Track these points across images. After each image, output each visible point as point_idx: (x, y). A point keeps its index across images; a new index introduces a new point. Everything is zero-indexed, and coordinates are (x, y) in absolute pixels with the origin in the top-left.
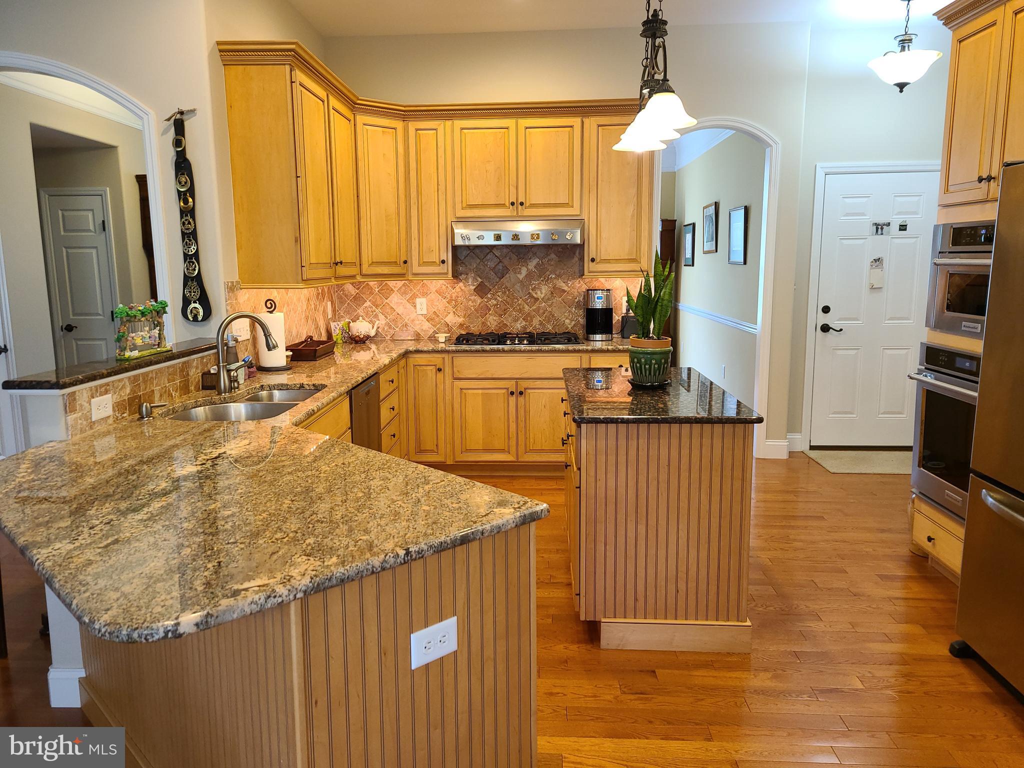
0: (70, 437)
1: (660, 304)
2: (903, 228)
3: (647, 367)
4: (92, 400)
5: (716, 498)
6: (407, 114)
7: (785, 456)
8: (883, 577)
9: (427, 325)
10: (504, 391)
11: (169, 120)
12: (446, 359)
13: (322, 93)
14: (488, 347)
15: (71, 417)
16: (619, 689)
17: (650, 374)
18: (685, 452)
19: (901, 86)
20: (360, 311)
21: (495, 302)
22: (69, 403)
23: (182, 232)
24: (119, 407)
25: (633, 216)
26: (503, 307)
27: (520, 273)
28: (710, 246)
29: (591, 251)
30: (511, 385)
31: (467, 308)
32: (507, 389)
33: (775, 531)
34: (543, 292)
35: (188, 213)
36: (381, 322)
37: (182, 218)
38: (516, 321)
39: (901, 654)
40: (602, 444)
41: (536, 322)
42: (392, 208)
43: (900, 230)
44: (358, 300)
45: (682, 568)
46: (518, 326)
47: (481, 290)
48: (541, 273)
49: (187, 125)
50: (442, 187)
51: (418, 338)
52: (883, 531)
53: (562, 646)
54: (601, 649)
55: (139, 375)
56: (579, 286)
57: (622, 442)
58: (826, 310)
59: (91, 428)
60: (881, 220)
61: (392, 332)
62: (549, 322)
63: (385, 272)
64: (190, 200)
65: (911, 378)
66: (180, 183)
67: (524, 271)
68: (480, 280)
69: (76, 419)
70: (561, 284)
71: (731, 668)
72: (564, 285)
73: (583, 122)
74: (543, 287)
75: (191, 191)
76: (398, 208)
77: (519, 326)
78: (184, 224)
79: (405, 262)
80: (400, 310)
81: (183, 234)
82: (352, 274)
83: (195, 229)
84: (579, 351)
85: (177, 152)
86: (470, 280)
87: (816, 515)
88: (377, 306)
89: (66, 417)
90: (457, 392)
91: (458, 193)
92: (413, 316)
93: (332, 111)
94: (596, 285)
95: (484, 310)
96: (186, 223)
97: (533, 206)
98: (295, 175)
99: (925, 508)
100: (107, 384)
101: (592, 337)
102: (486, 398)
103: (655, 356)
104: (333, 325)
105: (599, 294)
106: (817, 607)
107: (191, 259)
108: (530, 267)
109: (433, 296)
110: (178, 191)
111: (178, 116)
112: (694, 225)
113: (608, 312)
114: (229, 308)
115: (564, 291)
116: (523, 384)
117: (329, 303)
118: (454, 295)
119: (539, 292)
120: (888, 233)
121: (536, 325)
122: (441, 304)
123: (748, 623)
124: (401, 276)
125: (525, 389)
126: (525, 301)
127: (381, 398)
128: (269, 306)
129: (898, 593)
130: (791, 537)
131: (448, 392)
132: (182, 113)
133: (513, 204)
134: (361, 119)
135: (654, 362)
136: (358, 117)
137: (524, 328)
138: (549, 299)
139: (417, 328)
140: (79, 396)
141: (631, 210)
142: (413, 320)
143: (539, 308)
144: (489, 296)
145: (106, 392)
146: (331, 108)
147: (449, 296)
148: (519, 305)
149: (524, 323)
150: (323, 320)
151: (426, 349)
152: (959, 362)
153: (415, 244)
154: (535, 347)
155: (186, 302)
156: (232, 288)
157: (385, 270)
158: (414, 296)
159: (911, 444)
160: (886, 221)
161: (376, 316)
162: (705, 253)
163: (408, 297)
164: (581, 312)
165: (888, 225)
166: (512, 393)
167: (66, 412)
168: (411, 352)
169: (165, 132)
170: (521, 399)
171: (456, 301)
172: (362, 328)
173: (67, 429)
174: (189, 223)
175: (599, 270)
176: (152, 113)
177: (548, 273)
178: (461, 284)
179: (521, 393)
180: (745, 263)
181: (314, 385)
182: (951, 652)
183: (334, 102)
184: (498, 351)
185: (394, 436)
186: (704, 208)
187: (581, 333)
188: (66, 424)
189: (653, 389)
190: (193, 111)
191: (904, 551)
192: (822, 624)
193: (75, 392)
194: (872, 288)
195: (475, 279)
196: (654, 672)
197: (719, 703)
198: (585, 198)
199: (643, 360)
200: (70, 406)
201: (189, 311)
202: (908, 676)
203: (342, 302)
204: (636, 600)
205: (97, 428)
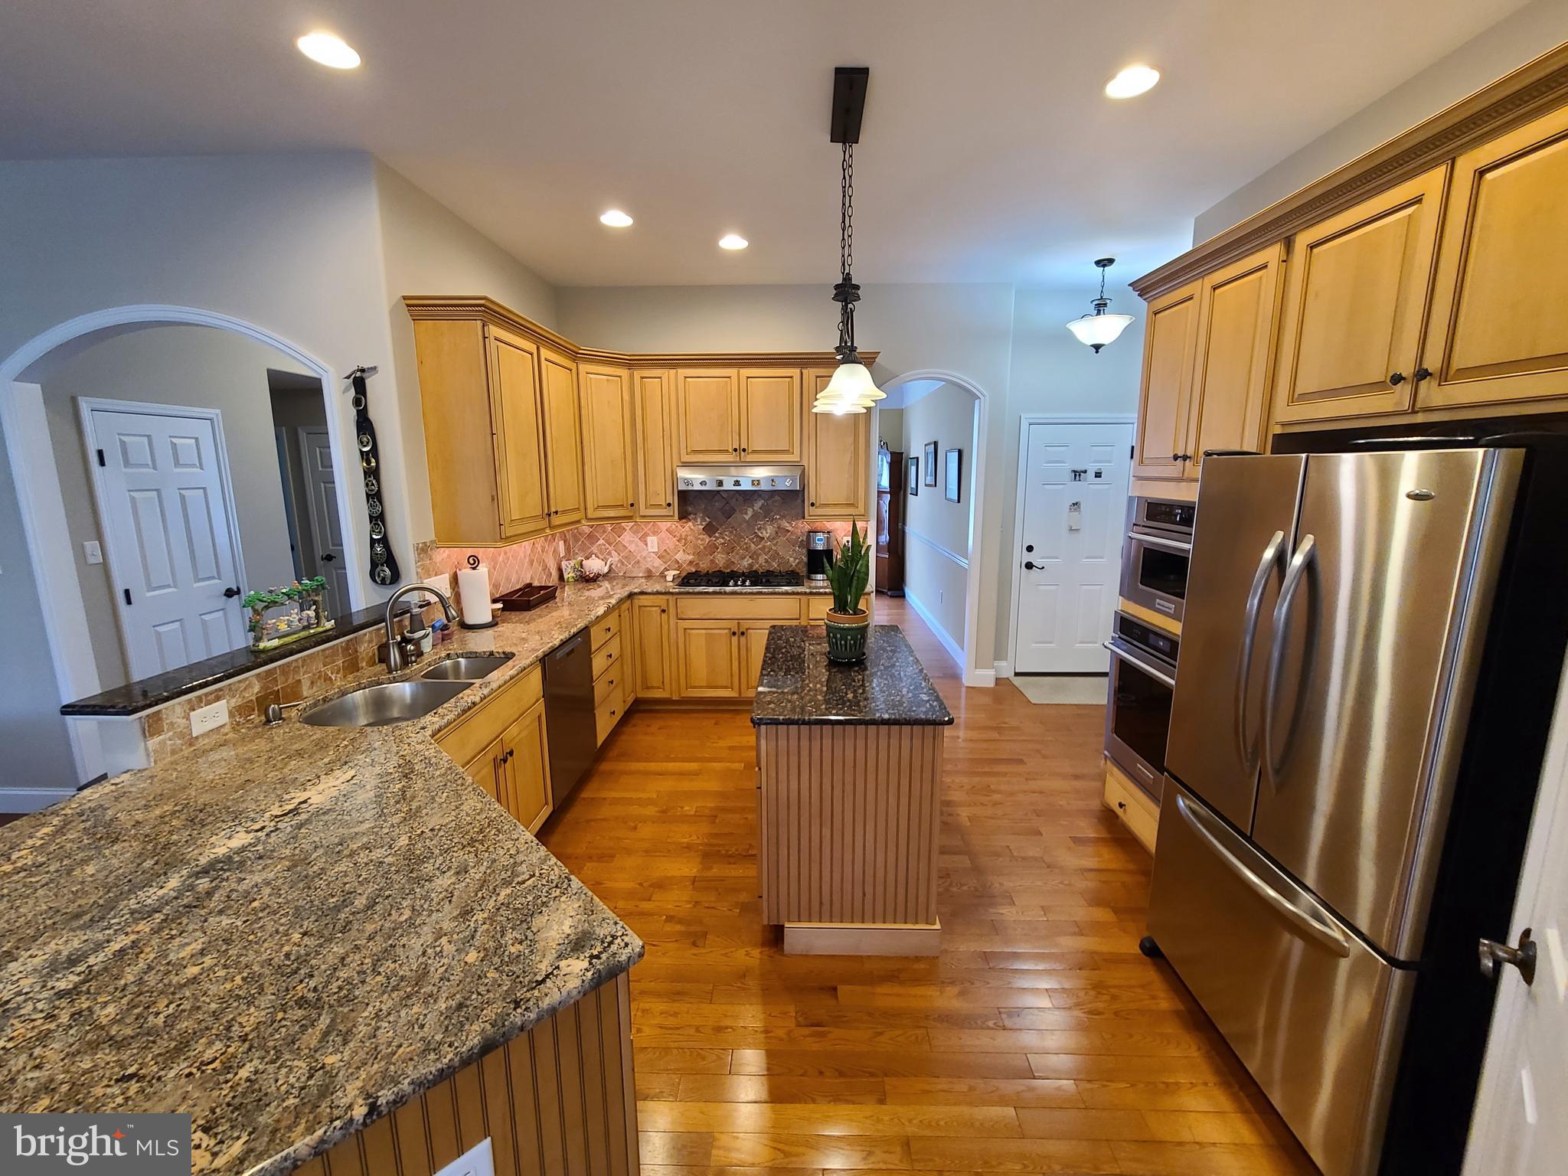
0: (153, 764)
1: (855, 578)
2: (1098, 475)
3: (843, 642)
4: (192, 713)
5: (904, 800)
6: (632, 363)
7: (992, 685)
8: (1076, 840)
9: (658, 562)
10: (726, 631)
11: (348, 377)
12: (670, 602)
13: (532, 347)
14: (711, 589)
15: (153, 742)
16: (793, 1020)
17: (846, 649)
18: (872, 753)
19: (1097, 347)
20: (594, 549)
21: (723, 541)
22: (149, 727)
23: (367, 494)
24: (241, 711)
25: (850, 463)
26: (731, 546)
27: (746, 514)
28: (930, 480)
29: (811, 495)
30: (733, 625)
31: (696, 546)
32: (730, 629)
33: (977, 779)
34: (768, 531)
35: (372, 474)
36: (614, 558)
37: (365, 479)
38: (743, 558)
39: (1092, 953)
40: (782, 743)
41: (761, 560)
42: (619, 452)
43: (1096, 477)
44: (592, 538)
45: (869, 872)
46: (744, 565)
47: (709, 530)
48: (767, 513)
49: (370, 383)
50: (667, 433)
51: (649, 575)
52: (1077, 777)
53: (742, 952)
54: (783, 955)
55: (275, 668)
56: (802, 527)
57: (805, 743)
58: (1030, 549)
59: (191, 745)
60: (1078, 468)
61: (624, 568)
62: (774, 560)
63: (612, 515)
64: (373, 460)
65: (1106, 647)
66: (362, 443)
67: (750, 512)
68: (708, 520)
69: (163, 743)
70: (785, 524)
71: (918, 980)
72: (788, 525)
73: (802, 373)
74: (768, 527)
75: (375, 451)
76: (625, 452)
77: (746, 563)
78: (367, 485)
79: (632, 505)
80: (632, 548)
81: (368, 496)
82: (575, 519)
83: (379, 490)
84: (798, 594)
85: (358, 411)
86: (699, 520)
87: (1016, 757)
88: (610, 544)
89: (145, 742)
90: (681, 632)
91: (683, 439)
92: (644, 554)
93: (544, 363)
94: (818, 525)
95: (712, 548)
96: (370, 484)
97: (755, 452)
98: (489, 432)
99: (1115, 770)
100: (221, 689)
101: (813, 576)
102: (710, 638)
103: (851, 632)
104: (564, 564)
105: (820, 536)
106: (1011, 885)
107: (378, 519)
108: (755, 509)
109: (664, 534)
110: (361, 451)
111: (358, 374)
112: (917, 458)
113: (828, 553)
114: (419, 570)
115: (788, 531)
116: (745, 625)
117: (561, 543)
118: (683, 534)
119: (764, 532)
120: (1085, 480)
121: (761, 563)
122: (671, 542)
123: (938, 926)
124: (629, 518)
125: (747, 629)
126: (751, 540)
127: (593, 650)
128: (472, 562)
129: (1091, 863)
130: (992, 787)
131: (673, 632)
132: (363, 371)
133: (735, 450)
134: (584, 367)
135: (849, 637)
136: (581, 366)
137: (751, 565)
138: (774, 539)
139: (649, 566)
140: (167, 715)
141: (848, 457)
142: (645, 558)
143: (764, 547)
144: (717, 535)
145: (218, 699)
146: (543, 359)
147: (678, 535)
148: (746, 544)
149: (750, 561)
150: (553, 561)
151: (650, 591)
152: (1152, 639)
153: (642, 487)
154: (755, 589)
155: (374, 565)
156: (423, 550)
157: (612, 513)
158: (646, 535)
159: (1108, 671)
160: (1083, 469)
161: (609, 554)
162: (926, 485)
163: (640, 535)
164: (805, 551)
165: (1085, 472)
166: (734, 634)
167: (145, 737)
168: (636, 594)
169: (346, 390)
170: (743, 639)
171: (686, 540)
172: (594, 565)
173: (148, 755)
174: (373, 485)
175: (819, 514)
176: (331, 369)
177: (773, 514)
178: (690, 524)
179: (743, 633)
180: (959, 501)
181: (504, 653)
182: (1142, 947)
183: (545, 353)
184: (720, 593)
185: (612, 682)
186: (926, 445)
187: (803, 571)
188: (146, 749)
189: (850, 665)
190: (374, 369)
191: (1095, 804)
192: (1013, 910)
193: (159, 712)
194: (1071, 530)
195: (703, 520)
196: (835, 989)
197: (899, 1039)
198: (805, 444)
199: (839, 636)
200: (152, 728)
201: (376, 573)
202: (1098, 987)
203: (576, 540)
204: (821, 903)
205: (201, 743)
